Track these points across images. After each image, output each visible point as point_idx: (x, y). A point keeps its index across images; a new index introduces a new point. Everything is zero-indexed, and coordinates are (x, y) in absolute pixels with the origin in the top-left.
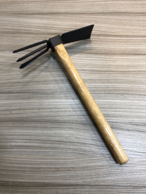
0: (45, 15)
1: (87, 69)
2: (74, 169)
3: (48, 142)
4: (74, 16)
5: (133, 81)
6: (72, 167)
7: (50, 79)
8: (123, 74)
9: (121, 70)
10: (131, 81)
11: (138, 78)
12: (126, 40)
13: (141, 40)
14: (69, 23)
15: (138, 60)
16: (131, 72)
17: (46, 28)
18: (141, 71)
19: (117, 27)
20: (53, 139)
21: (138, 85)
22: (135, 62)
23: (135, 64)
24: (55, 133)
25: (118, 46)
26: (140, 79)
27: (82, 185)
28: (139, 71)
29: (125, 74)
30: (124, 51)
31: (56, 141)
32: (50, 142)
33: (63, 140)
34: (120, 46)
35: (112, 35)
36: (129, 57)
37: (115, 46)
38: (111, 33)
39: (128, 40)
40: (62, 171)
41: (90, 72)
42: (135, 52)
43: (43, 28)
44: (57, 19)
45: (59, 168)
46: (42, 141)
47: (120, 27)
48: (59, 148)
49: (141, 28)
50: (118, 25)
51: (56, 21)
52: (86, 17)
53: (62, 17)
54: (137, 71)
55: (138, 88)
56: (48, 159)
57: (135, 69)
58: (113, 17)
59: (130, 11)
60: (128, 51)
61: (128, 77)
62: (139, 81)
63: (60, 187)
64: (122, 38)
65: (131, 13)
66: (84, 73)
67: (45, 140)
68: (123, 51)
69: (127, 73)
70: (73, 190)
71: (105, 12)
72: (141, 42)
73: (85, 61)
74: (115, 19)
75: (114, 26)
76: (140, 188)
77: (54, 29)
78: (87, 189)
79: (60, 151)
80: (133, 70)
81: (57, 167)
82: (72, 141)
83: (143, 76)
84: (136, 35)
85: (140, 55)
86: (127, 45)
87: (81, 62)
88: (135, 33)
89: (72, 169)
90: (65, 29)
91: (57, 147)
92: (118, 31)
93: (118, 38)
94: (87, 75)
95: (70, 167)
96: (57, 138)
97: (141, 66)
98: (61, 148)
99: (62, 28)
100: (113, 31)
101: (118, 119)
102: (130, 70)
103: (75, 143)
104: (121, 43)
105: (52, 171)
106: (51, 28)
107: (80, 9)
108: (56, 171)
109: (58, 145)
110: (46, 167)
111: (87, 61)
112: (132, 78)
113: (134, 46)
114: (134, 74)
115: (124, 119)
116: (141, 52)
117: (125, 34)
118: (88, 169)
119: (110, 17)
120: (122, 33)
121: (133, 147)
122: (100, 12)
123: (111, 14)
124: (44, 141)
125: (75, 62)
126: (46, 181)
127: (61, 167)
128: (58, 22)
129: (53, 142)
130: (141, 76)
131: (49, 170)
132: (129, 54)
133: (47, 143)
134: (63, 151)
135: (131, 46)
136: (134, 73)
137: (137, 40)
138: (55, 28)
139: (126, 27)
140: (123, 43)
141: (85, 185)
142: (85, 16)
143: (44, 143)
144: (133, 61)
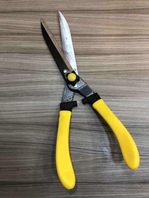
0: (8, 14)
1: (50, 70)
2: (33, 169)
3: (10, 143)
4: (38, 14)
5: (94, 82)
6: (31, 166)
7: (12, 81)
8: (84, 74)
9: (82, 71)
10: (91, 82)
11: (99, 79)
12: (90, 39)
13: (104, 39)
14: (32, 22)
15: (100, 60)
16: (93, 73)
17: (9, 27)
18: (102, 71)
19: (81, 25)
20: (14, 141)
21: (98, 86)
22: (97, 62)
23: (96, 64)
24: (16, 135)
25: (81, 45)
26: (101, 80)
27: (41, 183)
28: (101, 72)
29: (86, 75)
30: (87, 51)
31: (17, 142)
32: (11, 143)
33: (23, 141)
34: (83, 45)
35: (75, 34)
36: (91, 57)
37: (78, 46)
38: (74, 32)
39: (91, 39)
40: (22, 170)
41: (52, 73)
42: (97, 52)
43: (6, 27)
44: (20, 18)
45: (19, 168)
46: (4, 143)
47: (83, 25)
48: (20, 149)
49: (105, 27)
50: (82, 24)
51: (19, 20)
52: (50, 16)
53: (25, 15)
54: (99, 71)
55: (98, 89)
56: (9, 159)
57: (96, 69)
58: (77, 15)
59: (94, 8)
60: (91, 51)
61: (89, 78)
62: (99, 82)
63: (19, 185)
64: (85, 38)
65: (96, 11)
66: (46, 75)
67: (7, 142)
68: (85, 51)
69: (88, 74)
70: (31, 187)
71: (69, 9)
72: (104, 42)
73: (47, 62)
74: (79, 17)
75: (78, 25)
76: (94, 184)
77: (17, 29)
78: (45, 186)
79: (21, 151)
80: (94, 70)
81: (17, 167)
82: (32, 142)
83: (104, 77)
84: (99, 34)
85: (102, 55)
86: (90, 45)
87: (44, 62)
88: (99, 32)
89: (32, 168)
90: (28, 29)
91: (17, 148)
92: (81, 30)
93: (82, 38)
94: (49, 76)
95: (30, 167)
96: (18, 139)
97: (102, 67)
98: (22, 149)
99: (25, 27)
100: (77, 31)
101: (77, 119)
102: (91, 70)
103: (35, 144)
104: (84, 42)
105: (12, 170)
106: (14, 28)
107: (44, 7)
108: (16, 170)
109: (19, 146)
110: (7, 167)
111: (49, 62)
112: (93, 79)
113: (97, 45)
114: (95, 75)
115: (83, 119)
116: (104, 52)
117: (89, 33)
118: (47, 167)
119: (75, 15)
120: (85, 31)
121: (90, 146)
122: (64, 10)
123: (76, 12)
124: (5, 143)
125: (38, 63)
126: (6, 180)
127: (21, 166)
128: (21, 21)
129: (14, 143)
130: (102, 77)
131: (10, 170)
132: (91, 54)
133: (8, 145)
134: (23, 151)
135: (94, 45)
136: (95, 73)
137: (100, 39)
138: (18, 27)
139: (90, 26)
140: (86, 42)
141: (44, 183)
142: (49, 14)
143: (6, 144)
144: (95, 61)
